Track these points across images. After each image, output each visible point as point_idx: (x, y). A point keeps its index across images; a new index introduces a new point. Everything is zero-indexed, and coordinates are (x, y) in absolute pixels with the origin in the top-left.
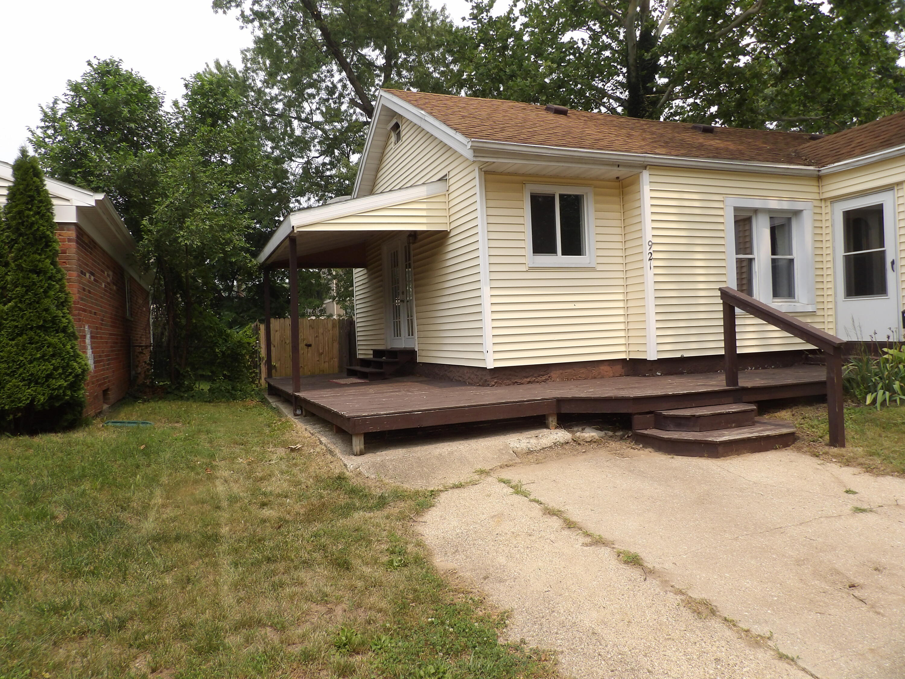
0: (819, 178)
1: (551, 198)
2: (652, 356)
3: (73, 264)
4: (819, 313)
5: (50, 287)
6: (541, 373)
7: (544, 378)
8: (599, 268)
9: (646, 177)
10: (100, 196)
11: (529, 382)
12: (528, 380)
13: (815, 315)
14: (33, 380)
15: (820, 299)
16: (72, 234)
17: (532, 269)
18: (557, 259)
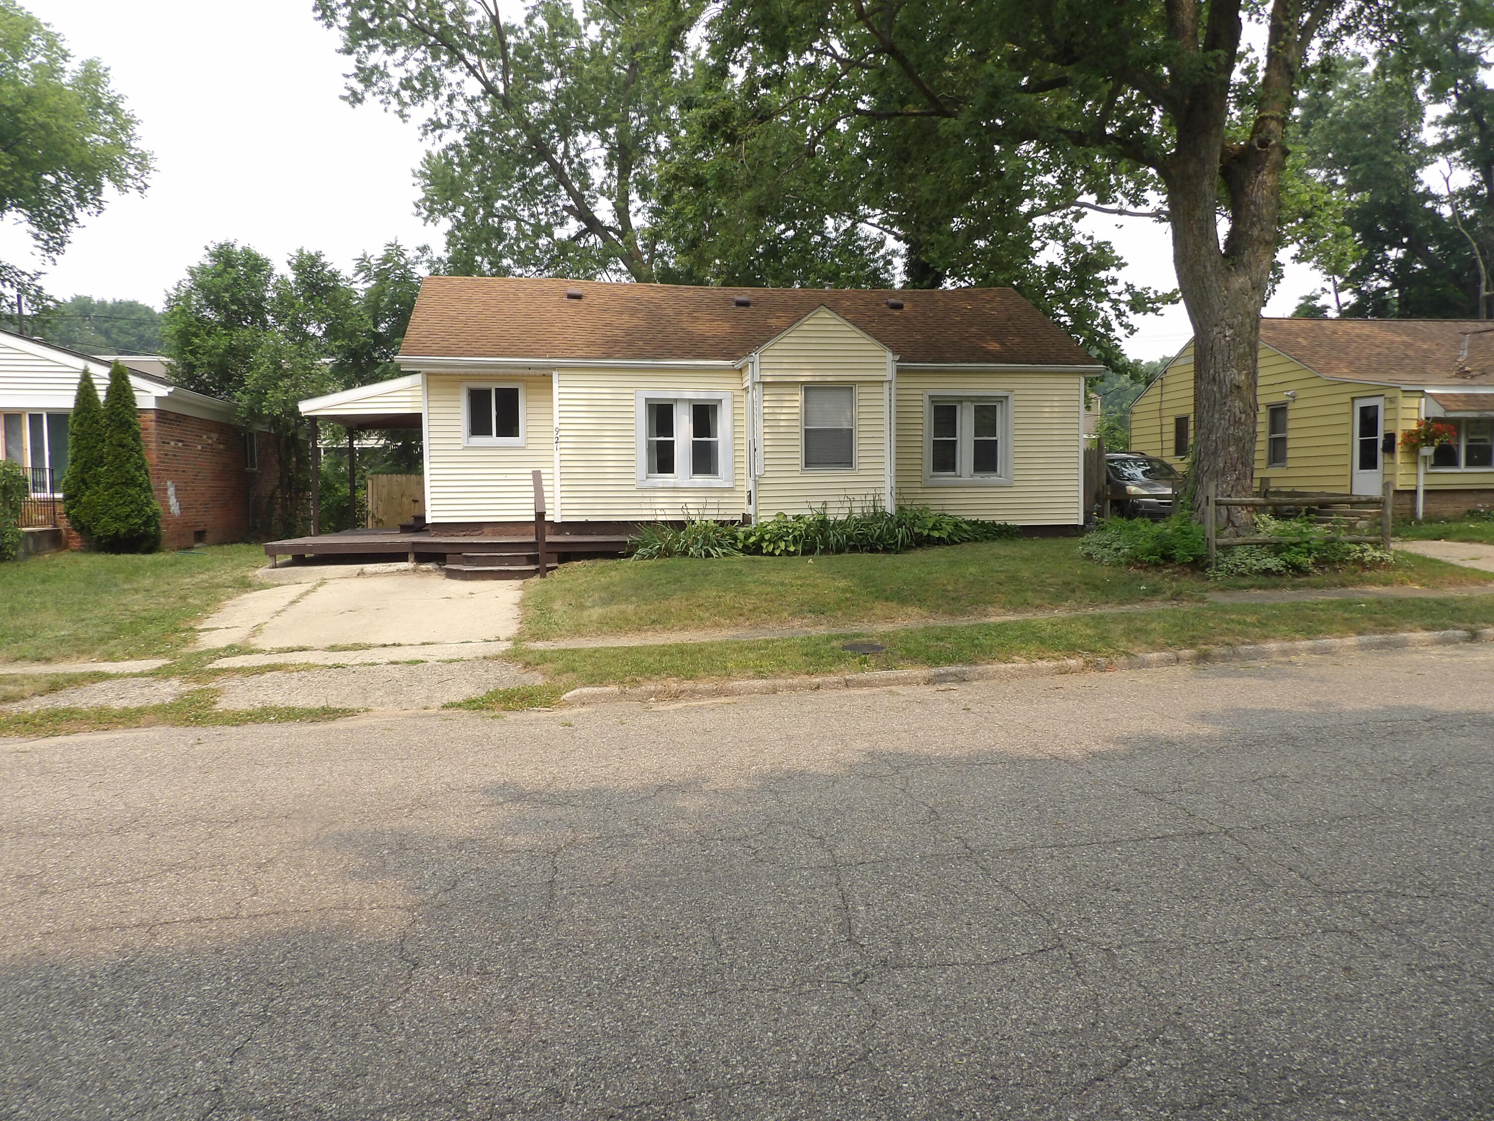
0: (740, 371)
3: (153, 438)
4: (739, 489)
5: (131, 456)
6: (476, 529)
8: (530, 447)
9: (555, 375)
10: (171, 389)
13: (732, 491)
14: (117, 518)
15: (740, 477)
16: (152, 416)
17: (466, 448)
18: (493, 440)
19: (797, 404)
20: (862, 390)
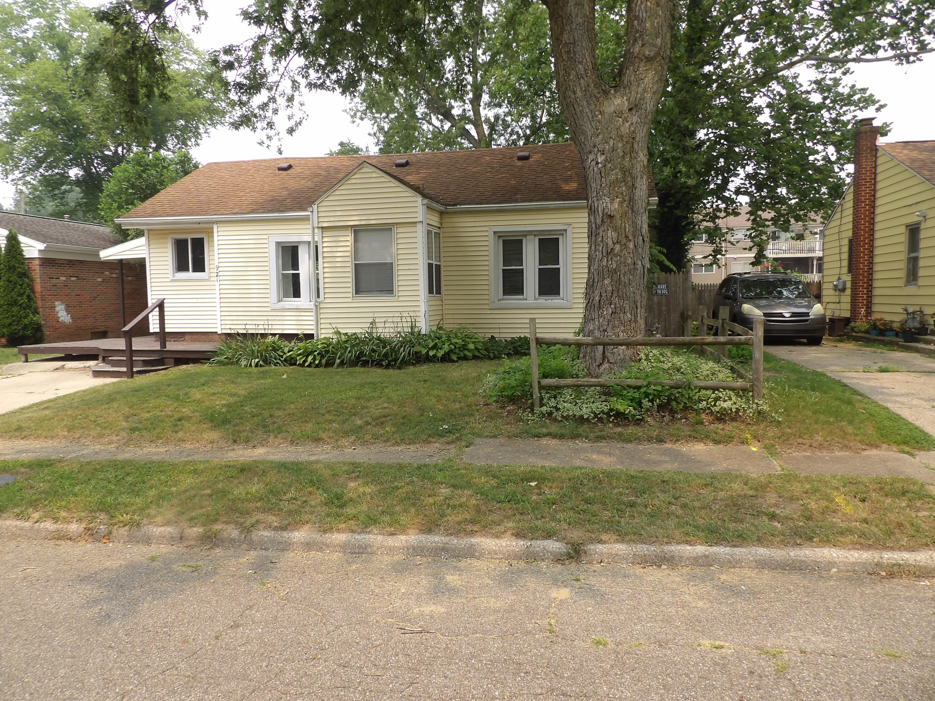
1: (186, 241)
2: (219, 331)
3: (39, 276)
5: (15, 287)
6: (181, 337)
8: (209, 279)
9: (215, 227)
10: (47, 245)
12: (174, 339)
16: (37, 262)
17: (172, 281)
18: (190, 274)
19: (349, 244)
20: (399, 230)
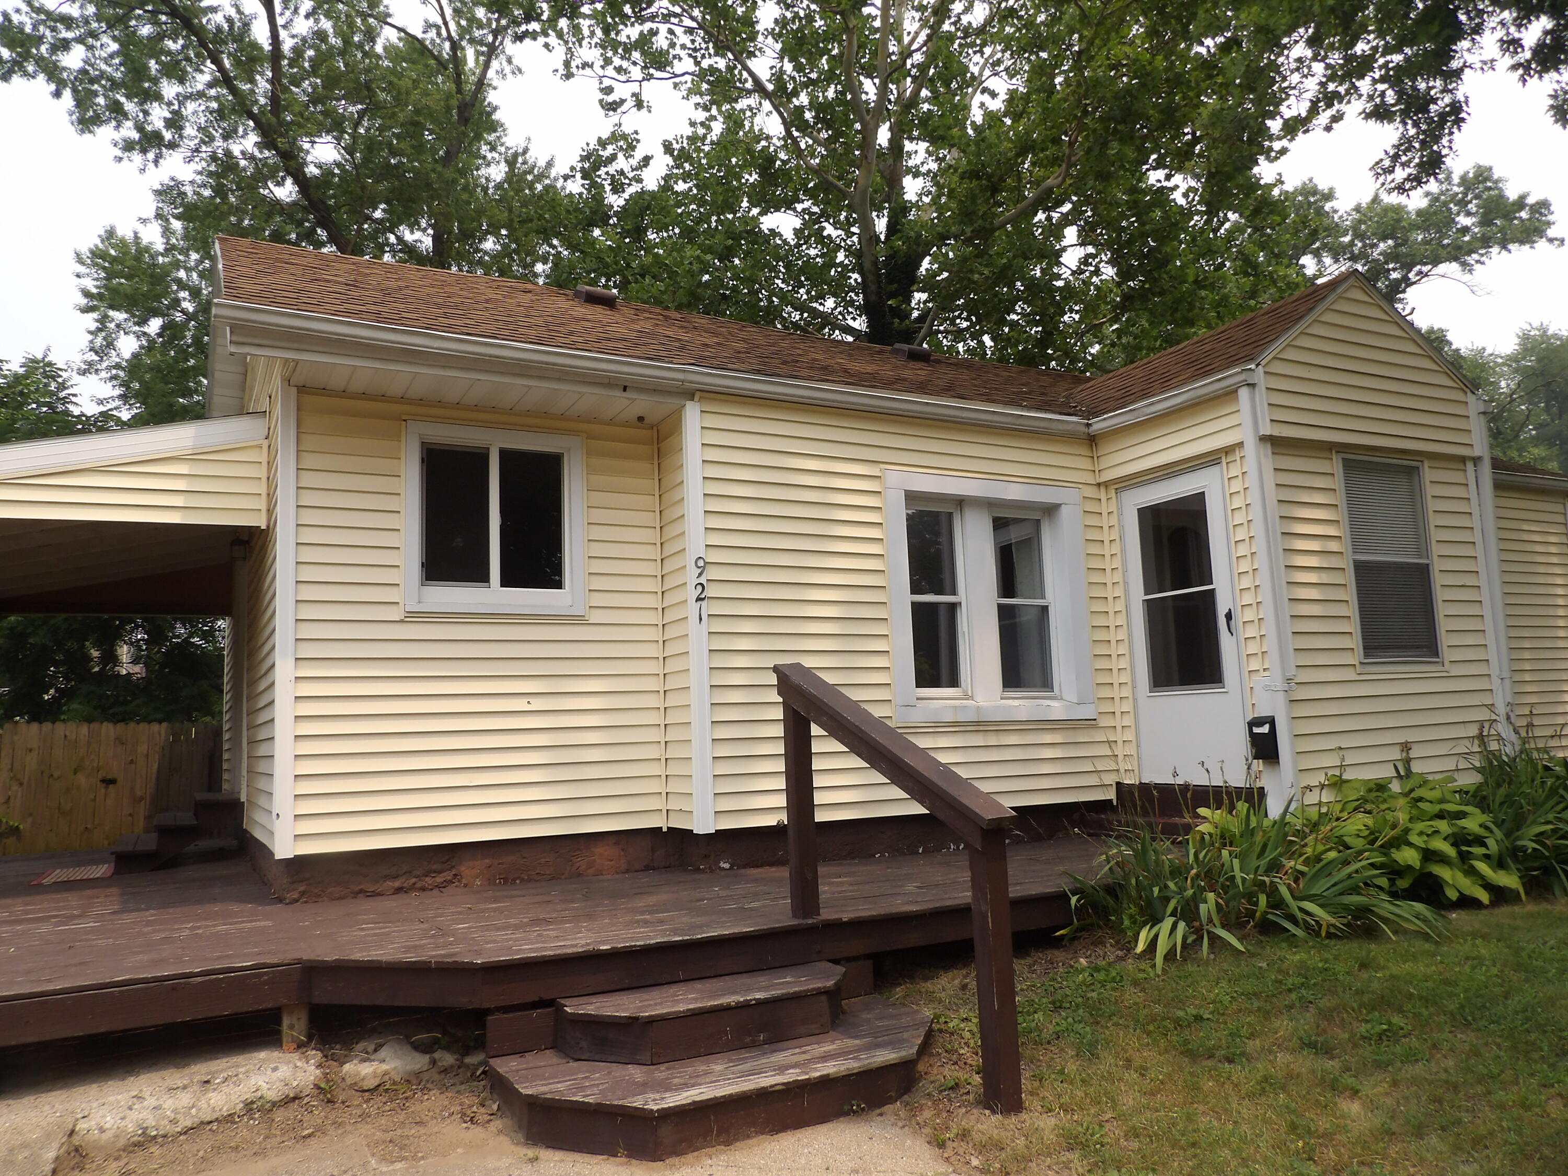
0: (1093, 440)
1: (479, 458)
2: (703, 825)
4: (1104, 722)
6: (435, 867)
7: (439, 879)
8: (596, 617)
9: (693, 415)
11: (399, 890)
12: (397, 884)
13: (1095, 727)
15: (1105, 693)
17: (413, 617)
18: (496, 595)
19: (1333, 499)
20: (1434, 474)
